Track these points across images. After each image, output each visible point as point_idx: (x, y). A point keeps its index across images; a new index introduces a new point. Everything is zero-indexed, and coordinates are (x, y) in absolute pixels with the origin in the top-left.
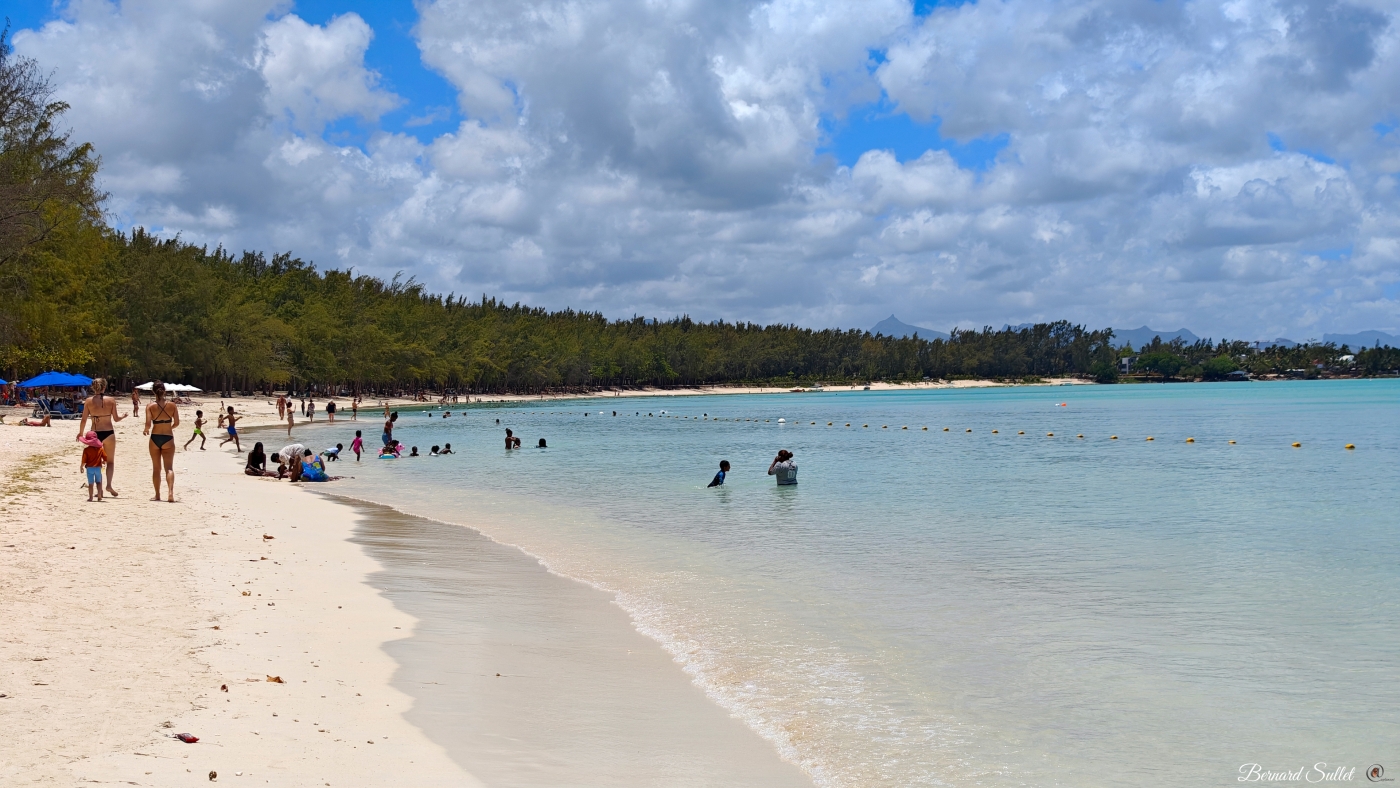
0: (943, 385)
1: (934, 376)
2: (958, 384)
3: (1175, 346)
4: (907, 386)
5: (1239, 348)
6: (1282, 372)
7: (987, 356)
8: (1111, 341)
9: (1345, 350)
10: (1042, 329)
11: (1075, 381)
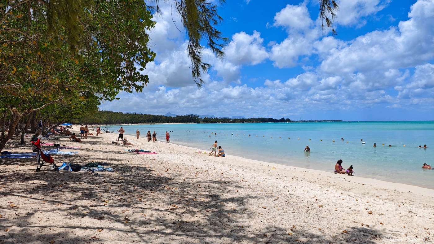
0: (175, 123)
1: (173, 122)
2: (177, 123)
3: (208, 118)
4: (169, 123)
5: (217, 118)
6: (222, 122)
7: (181, 119)
8: (199, 118)
9: (231, 119)
10: (189, 115)
11: (194, 123)
